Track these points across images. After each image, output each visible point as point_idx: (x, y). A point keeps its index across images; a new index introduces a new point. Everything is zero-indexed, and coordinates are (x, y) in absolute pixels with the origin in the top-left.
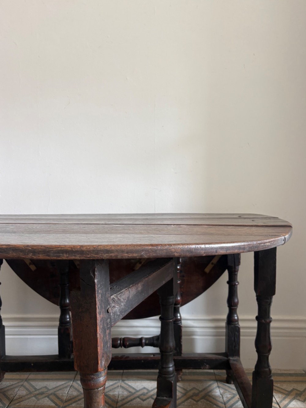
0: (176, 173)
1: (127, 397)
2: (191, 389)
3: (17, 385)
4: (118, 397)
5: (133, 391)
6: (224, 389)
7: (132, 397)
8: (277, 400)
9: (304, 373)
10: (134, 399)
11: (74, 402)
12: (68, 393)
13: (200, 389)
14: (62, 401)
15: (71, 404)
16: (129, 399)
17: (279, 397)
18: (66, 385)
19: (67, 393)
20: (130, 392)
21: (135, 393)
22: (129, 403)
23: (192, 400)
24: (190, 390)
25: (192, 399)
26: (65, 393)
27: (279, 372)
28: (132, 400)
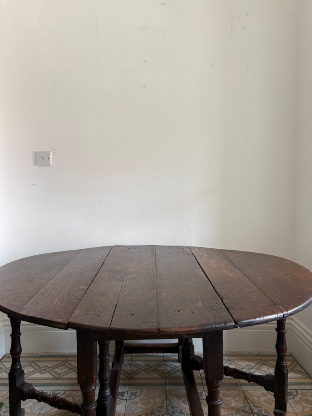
1: (171, 371)
4: (165, 371)
5: (174, 367)
6: (235, 365)
7: (174, 371)
8: (271, 372)
9: (289, 354)
10: (176, 371)
11: (137, 374)
12: (130, 369)
14: (128, 373)
15: (135, 375)
16: (172, 372)
17: (272, 370)
18: (127, 364)
20: (172, 368)
21: (175, 368)
22: (173, 375)
26: (128, 369)
27: (272, 354)
28: (174, 373)
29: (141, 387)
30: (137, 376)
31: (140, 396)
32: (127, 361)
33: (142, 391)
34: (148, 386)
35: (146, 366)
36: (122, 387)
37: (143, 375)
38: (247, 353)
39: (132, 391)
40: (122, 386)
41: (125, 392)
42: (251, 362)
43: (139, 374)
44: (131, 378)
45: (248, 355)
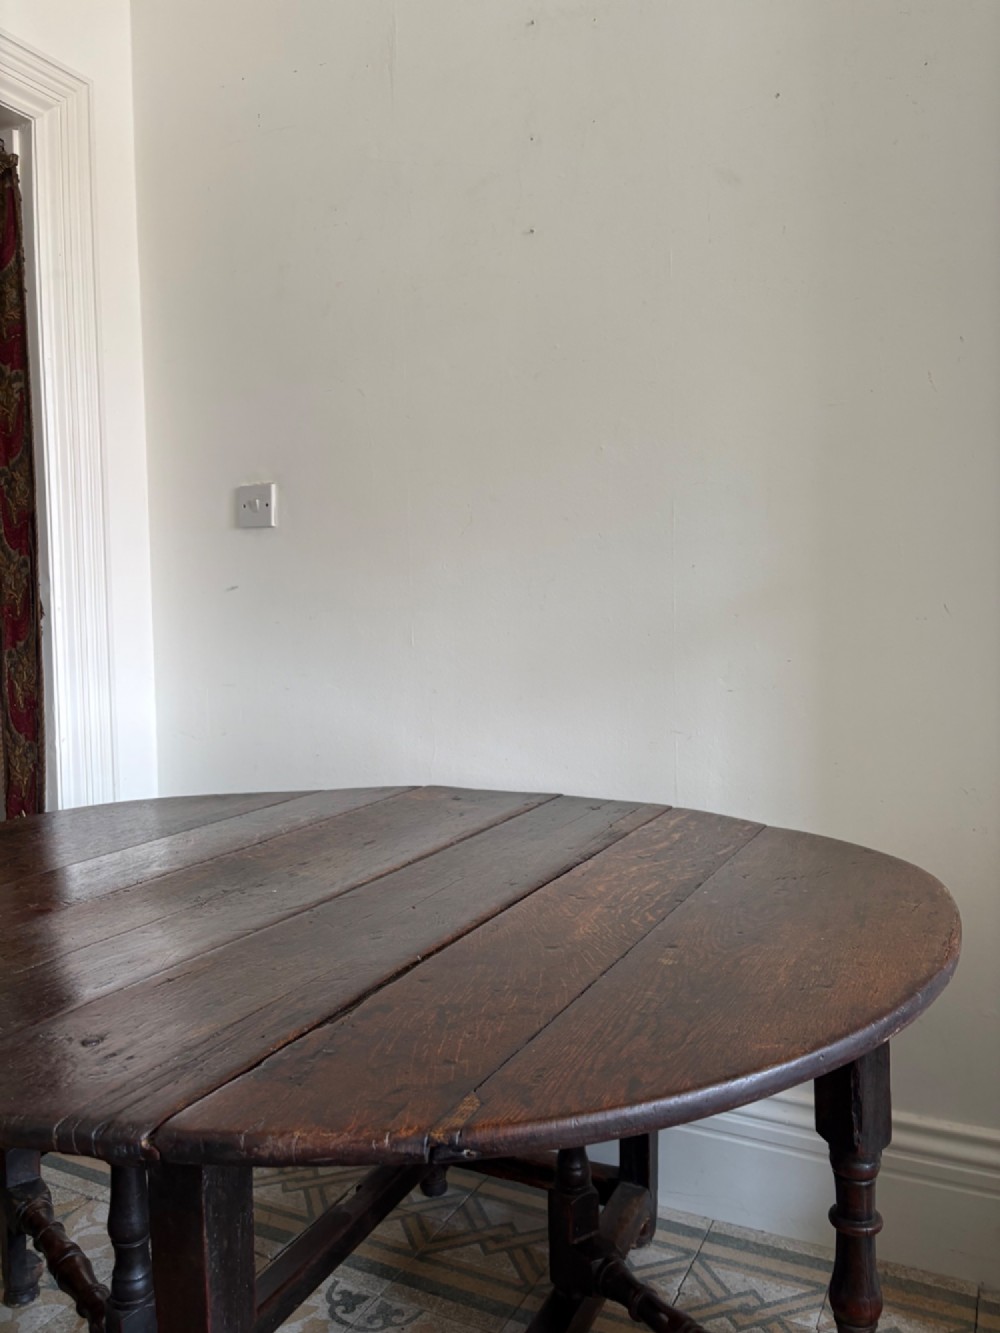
0: (730, 691)
2: (742, 1290)
3: (349, 1175)
11: (450, 1247)
12: (447, 1221)
13: (766, 1300)
14: (427, 1236)
15: (443, 1249)
18: (449, 1201)
19: (444, 1220)
23: (728, 1322)
24: (740, 1295)
25: (731, 1320)
26: (441, 1220)
29: (430, 1296)
30: (447, 1253)
31: (399, 1328)
32: (458, 1192)
33: (420, 1313)
34: (452, 1300)
35: (502, 1225)
36: (373, 1276)
37: (470, 1255)
38: (929, 1281)
39: (389, 1303)
40: (376, 1274)
41: (365, 1298)
42: (915, 1321)
43: (460, 1250)
44: (422, 1257)
45: (927, 1287)
